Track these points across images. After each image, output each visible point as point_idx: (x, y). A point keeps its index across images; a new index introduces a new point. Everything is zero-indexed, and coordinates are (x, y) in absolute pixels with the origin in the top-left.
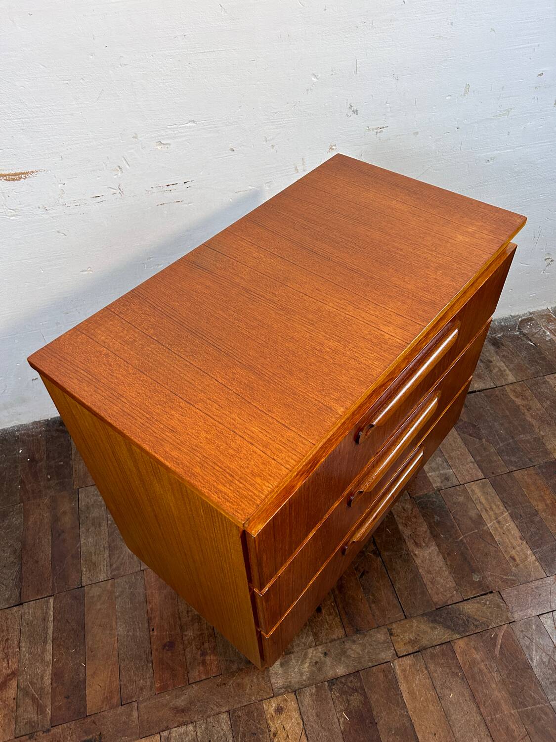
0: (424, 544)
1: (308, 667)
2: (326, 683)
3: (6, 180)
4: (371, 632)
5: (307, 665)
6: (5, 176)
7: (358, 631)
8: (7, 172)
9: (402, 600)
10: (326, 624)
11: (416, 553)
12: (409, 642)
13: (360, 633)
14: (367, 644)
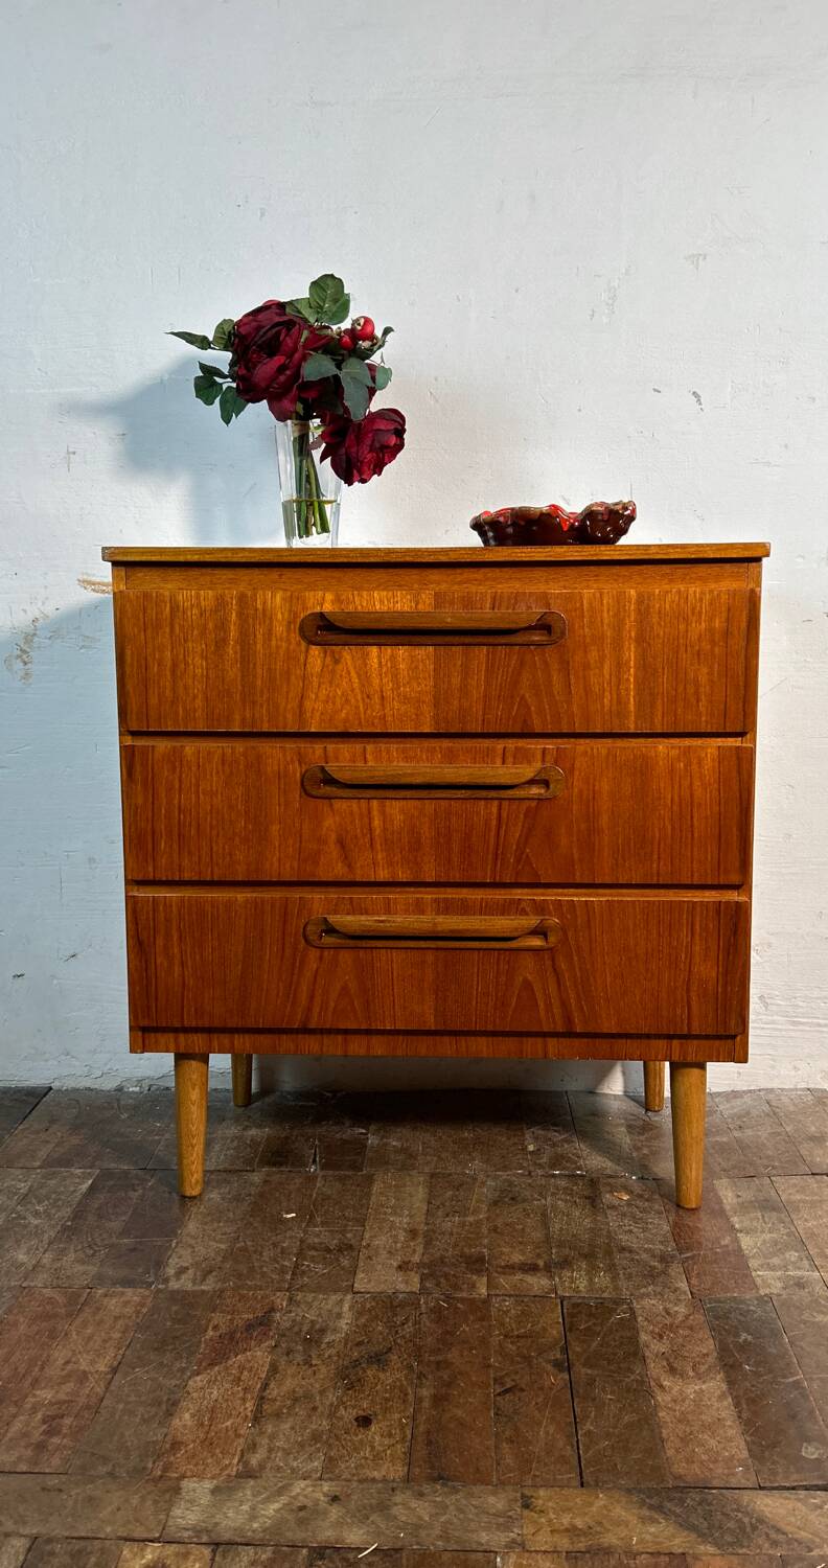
0: (691, 1374)
1: (277, 1511)
2: (305, 1551)
3: (94, 590)
4: (476, 1489)
5: (276, 1506)
6: (94, 584)
7: (440, 1477)
8: (98, 580)
9: (586, 1452)
10: (368, 1449)
11: (665, 1383)
12: (567, 1530)
13: (443, 1485)
14: (452, 1508)
